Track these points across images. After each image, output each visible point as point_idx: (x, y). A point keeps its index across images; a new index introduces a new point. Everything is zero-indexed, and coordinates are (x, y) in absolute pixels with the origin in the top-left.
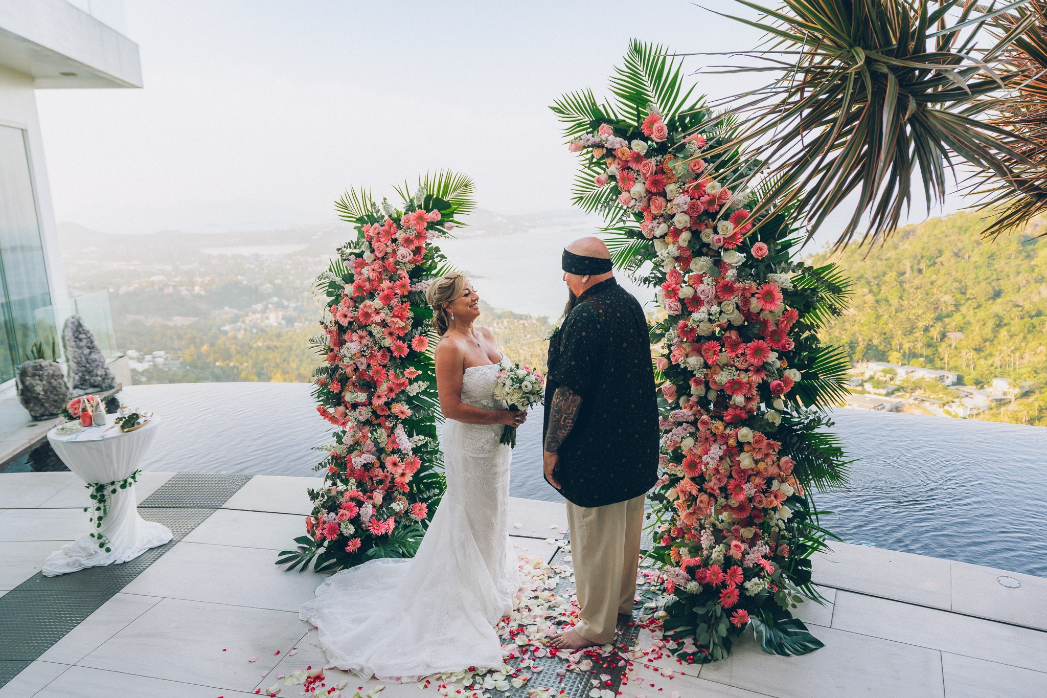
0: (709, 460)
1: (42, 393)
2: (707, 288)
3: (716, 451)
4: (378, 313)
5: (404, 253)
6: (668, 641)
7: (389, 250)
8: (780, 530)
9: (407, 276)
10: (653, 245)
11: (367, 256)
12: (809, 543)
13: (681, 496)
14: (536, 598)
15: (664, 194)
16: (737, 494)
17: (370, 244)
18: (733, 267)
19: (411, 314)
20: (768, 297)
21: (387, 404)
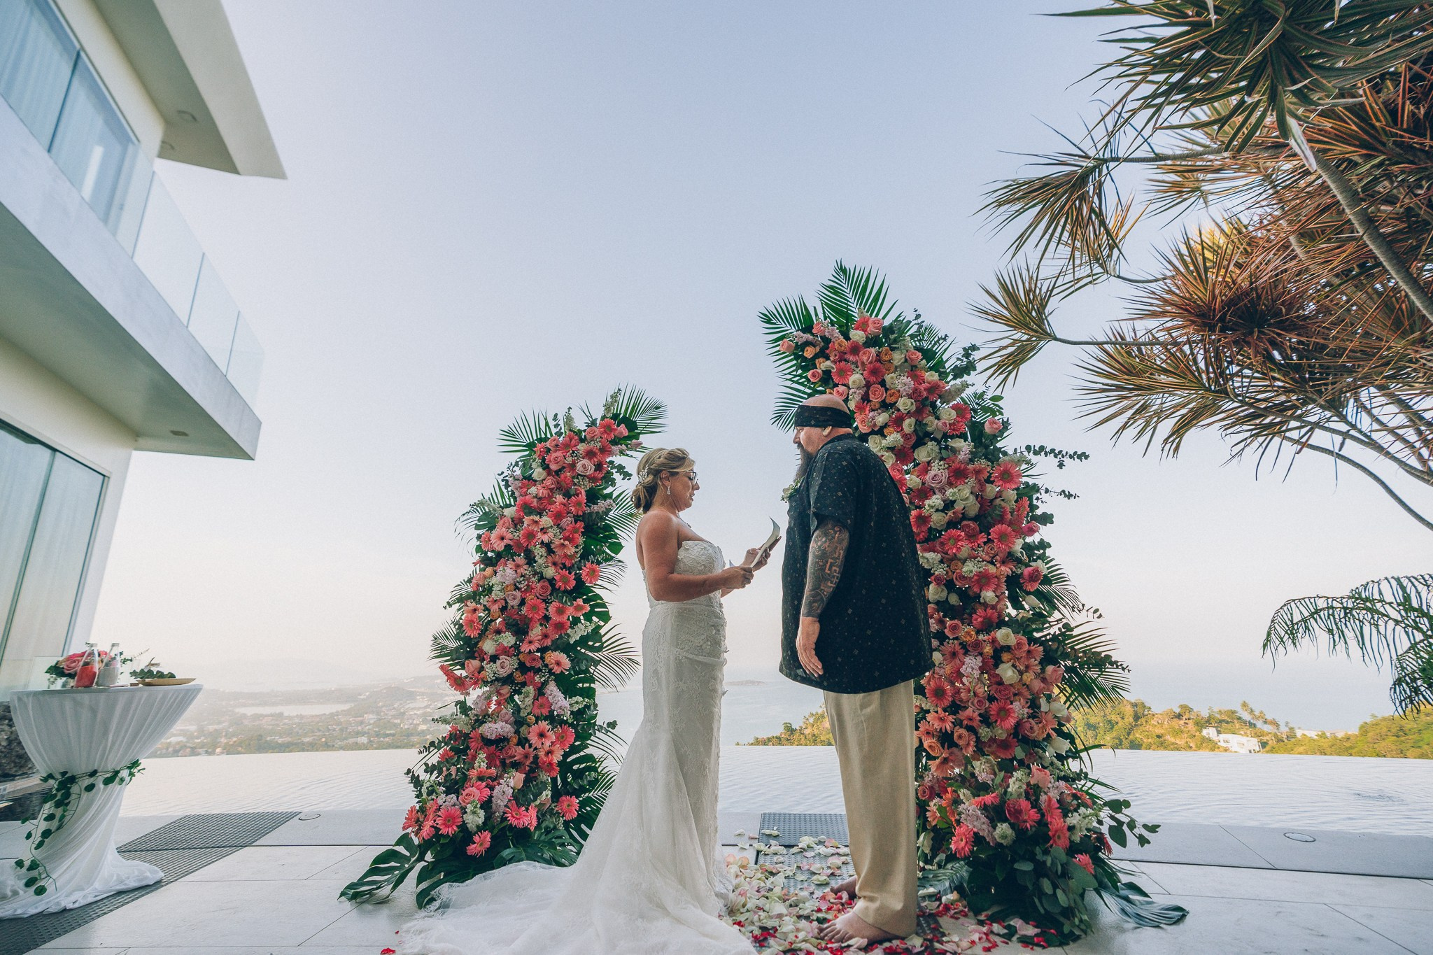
0: (967, 671)
2: (938, 471)
3: (971, 665)
4: (545, 533)
5: (585, 465)
7: (569, 460)
9: (584, 493)
11: (538, 473)
15: (883, 383)
16: (1003, 720)
17: (544, 460)
19: (581, 540)
20: (1006, 475)
21: (539, 652)
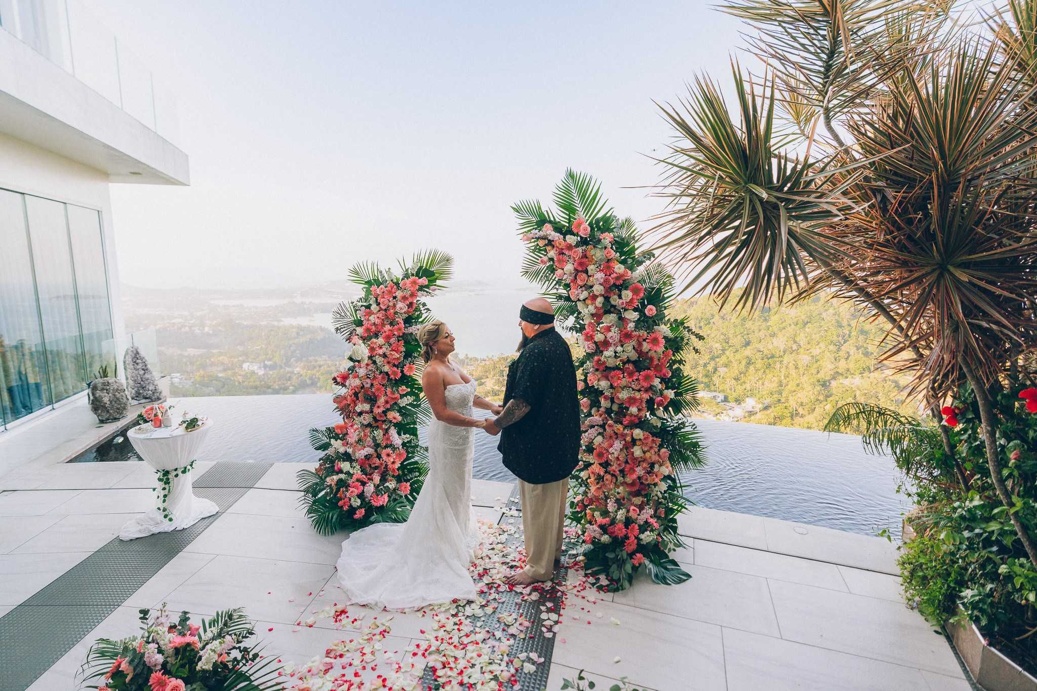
0: (614, 451)
1: (108, 403)
2: (614, 334)
3: (618, 445)
4: (381, 348)
5: (401, 306)
6: (589, 577)
7: (391, 304)
8: (659, 498)
9: (402, 322)
10: (576, 306)
11: (374, 307)
12: (676, 507)
13: (592, 476)
14: (493, 549)
15: (586, 272)
16: (631, 474)
17: (377, 300)
18: (631, 321)
19: (403, 349)
20: (655, 341)
21: (384, 412)
